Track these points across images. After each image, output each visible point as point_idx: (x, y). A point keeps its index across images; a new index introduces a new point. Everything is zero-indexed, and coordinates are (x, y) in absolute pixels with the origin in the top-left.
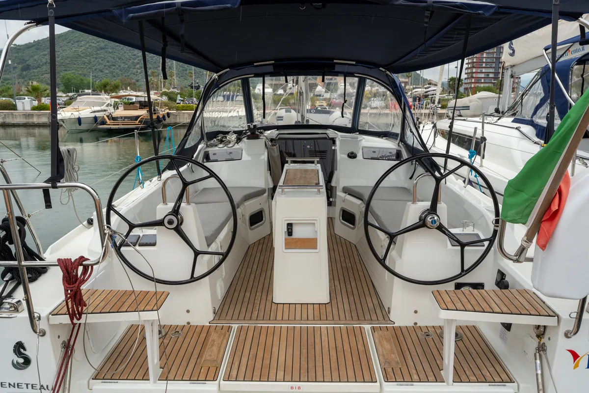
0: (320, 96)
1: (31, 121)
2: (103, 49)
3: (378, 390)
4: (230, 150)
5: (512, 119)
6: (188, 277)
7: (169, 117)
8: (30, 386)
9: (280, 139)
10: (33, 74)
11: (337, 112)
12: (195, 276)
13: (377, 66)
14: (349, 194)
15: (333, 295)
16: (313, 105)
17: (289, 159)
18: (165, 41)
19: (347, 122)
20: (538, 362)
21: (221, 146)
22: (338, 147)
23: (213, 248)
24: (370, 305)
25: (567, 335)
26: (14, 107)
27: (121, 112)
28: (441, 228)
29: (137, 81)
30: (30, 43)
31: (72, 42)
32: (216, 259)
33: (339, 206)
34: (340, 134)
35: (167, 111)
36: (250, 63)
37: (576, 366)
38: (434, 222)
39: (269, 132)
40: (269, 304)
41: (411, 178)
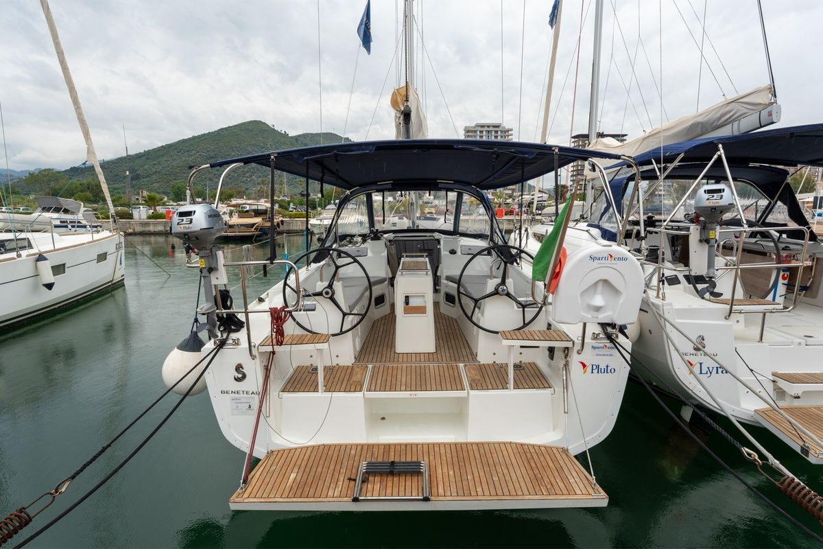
0: (428, 203)
1: (147, 229)
2: (213, 157)
3: (466, 396)
4: (358, 249)
5: (586, 224)
6: (338, 331)
7: (282, 224)
8: (245, 393)
9: (395, 241)
10: (142, 183)
11: (442, 219)
12: (343, 330)
13: (470, 184)
14: (451, 281)
15: (438, 348)
16: (422, 212)
17: (404, 254)
18: (323, 172)
19: (449, 226)
20: (564, 372)
21: (350, 246)
22: (442, 246)
23: (355, 311)
24: (464, 353)
25: (579, 353)
26: (130, 216)
27: (235, 220)
28: (508, 295)
29: (247, 189)
30: (140, 153)
31: (182, 152)
32: (357, 318)
33: (443, 290)
34: (444, 236)
35: (281, 219)
36: (375, 183)
37: (585, 372)
38: (503, 290)
39: (387, 235)
40: (393, 354)
41: (498, 269)
